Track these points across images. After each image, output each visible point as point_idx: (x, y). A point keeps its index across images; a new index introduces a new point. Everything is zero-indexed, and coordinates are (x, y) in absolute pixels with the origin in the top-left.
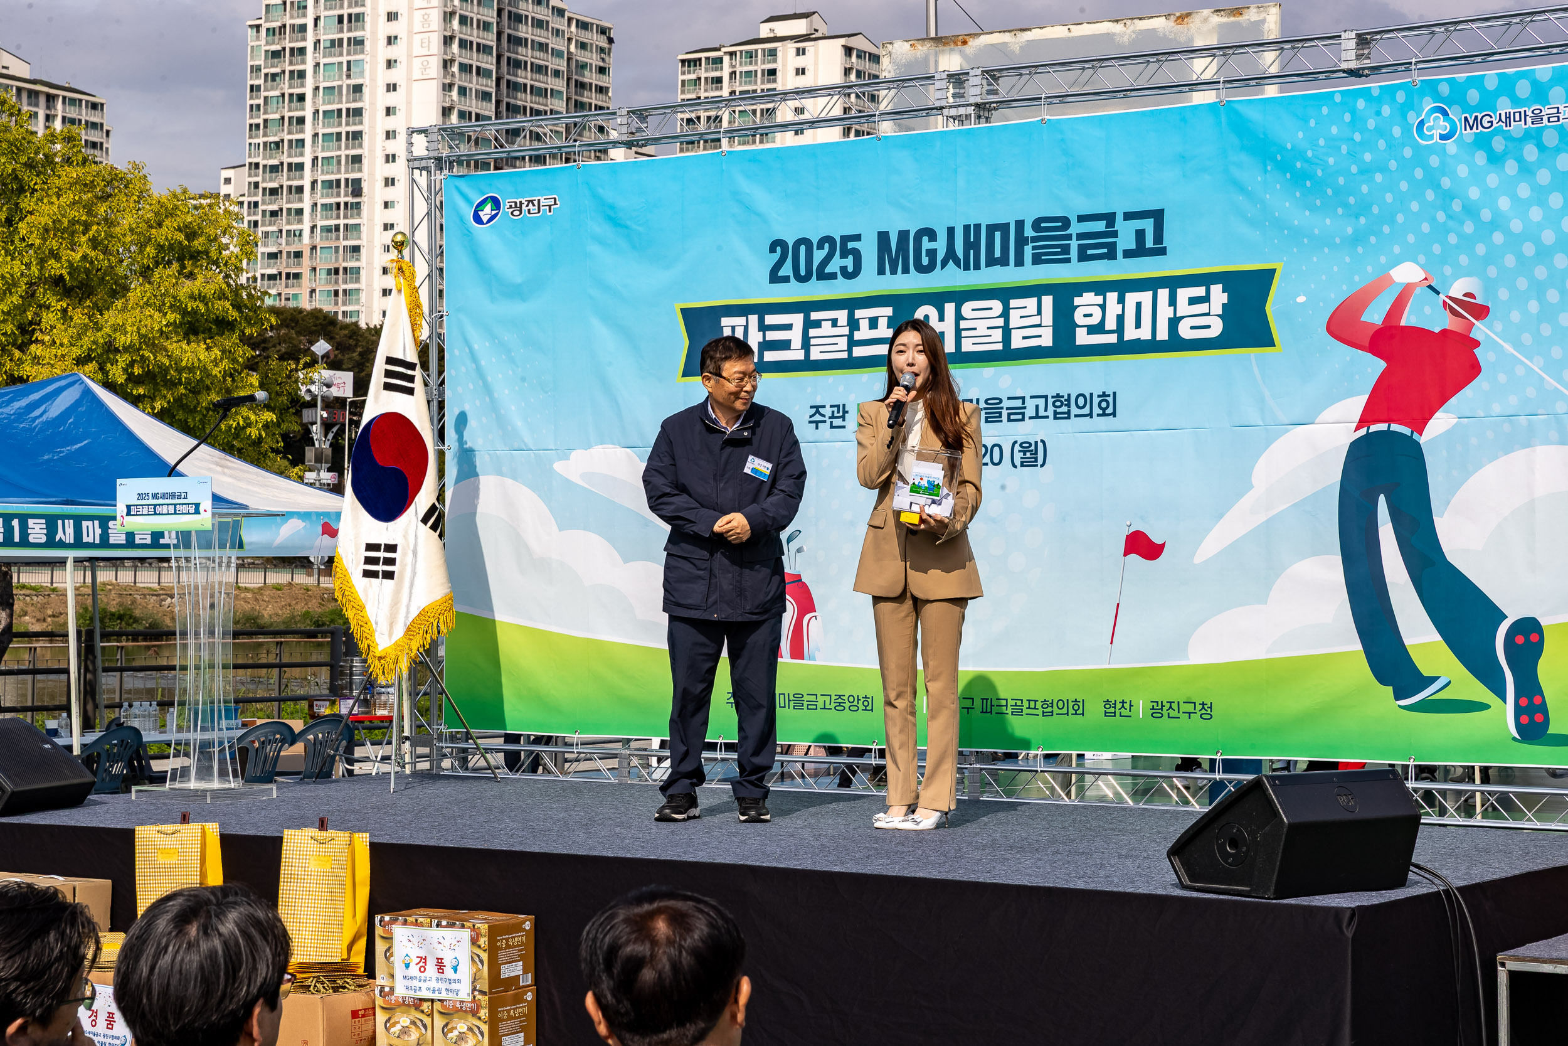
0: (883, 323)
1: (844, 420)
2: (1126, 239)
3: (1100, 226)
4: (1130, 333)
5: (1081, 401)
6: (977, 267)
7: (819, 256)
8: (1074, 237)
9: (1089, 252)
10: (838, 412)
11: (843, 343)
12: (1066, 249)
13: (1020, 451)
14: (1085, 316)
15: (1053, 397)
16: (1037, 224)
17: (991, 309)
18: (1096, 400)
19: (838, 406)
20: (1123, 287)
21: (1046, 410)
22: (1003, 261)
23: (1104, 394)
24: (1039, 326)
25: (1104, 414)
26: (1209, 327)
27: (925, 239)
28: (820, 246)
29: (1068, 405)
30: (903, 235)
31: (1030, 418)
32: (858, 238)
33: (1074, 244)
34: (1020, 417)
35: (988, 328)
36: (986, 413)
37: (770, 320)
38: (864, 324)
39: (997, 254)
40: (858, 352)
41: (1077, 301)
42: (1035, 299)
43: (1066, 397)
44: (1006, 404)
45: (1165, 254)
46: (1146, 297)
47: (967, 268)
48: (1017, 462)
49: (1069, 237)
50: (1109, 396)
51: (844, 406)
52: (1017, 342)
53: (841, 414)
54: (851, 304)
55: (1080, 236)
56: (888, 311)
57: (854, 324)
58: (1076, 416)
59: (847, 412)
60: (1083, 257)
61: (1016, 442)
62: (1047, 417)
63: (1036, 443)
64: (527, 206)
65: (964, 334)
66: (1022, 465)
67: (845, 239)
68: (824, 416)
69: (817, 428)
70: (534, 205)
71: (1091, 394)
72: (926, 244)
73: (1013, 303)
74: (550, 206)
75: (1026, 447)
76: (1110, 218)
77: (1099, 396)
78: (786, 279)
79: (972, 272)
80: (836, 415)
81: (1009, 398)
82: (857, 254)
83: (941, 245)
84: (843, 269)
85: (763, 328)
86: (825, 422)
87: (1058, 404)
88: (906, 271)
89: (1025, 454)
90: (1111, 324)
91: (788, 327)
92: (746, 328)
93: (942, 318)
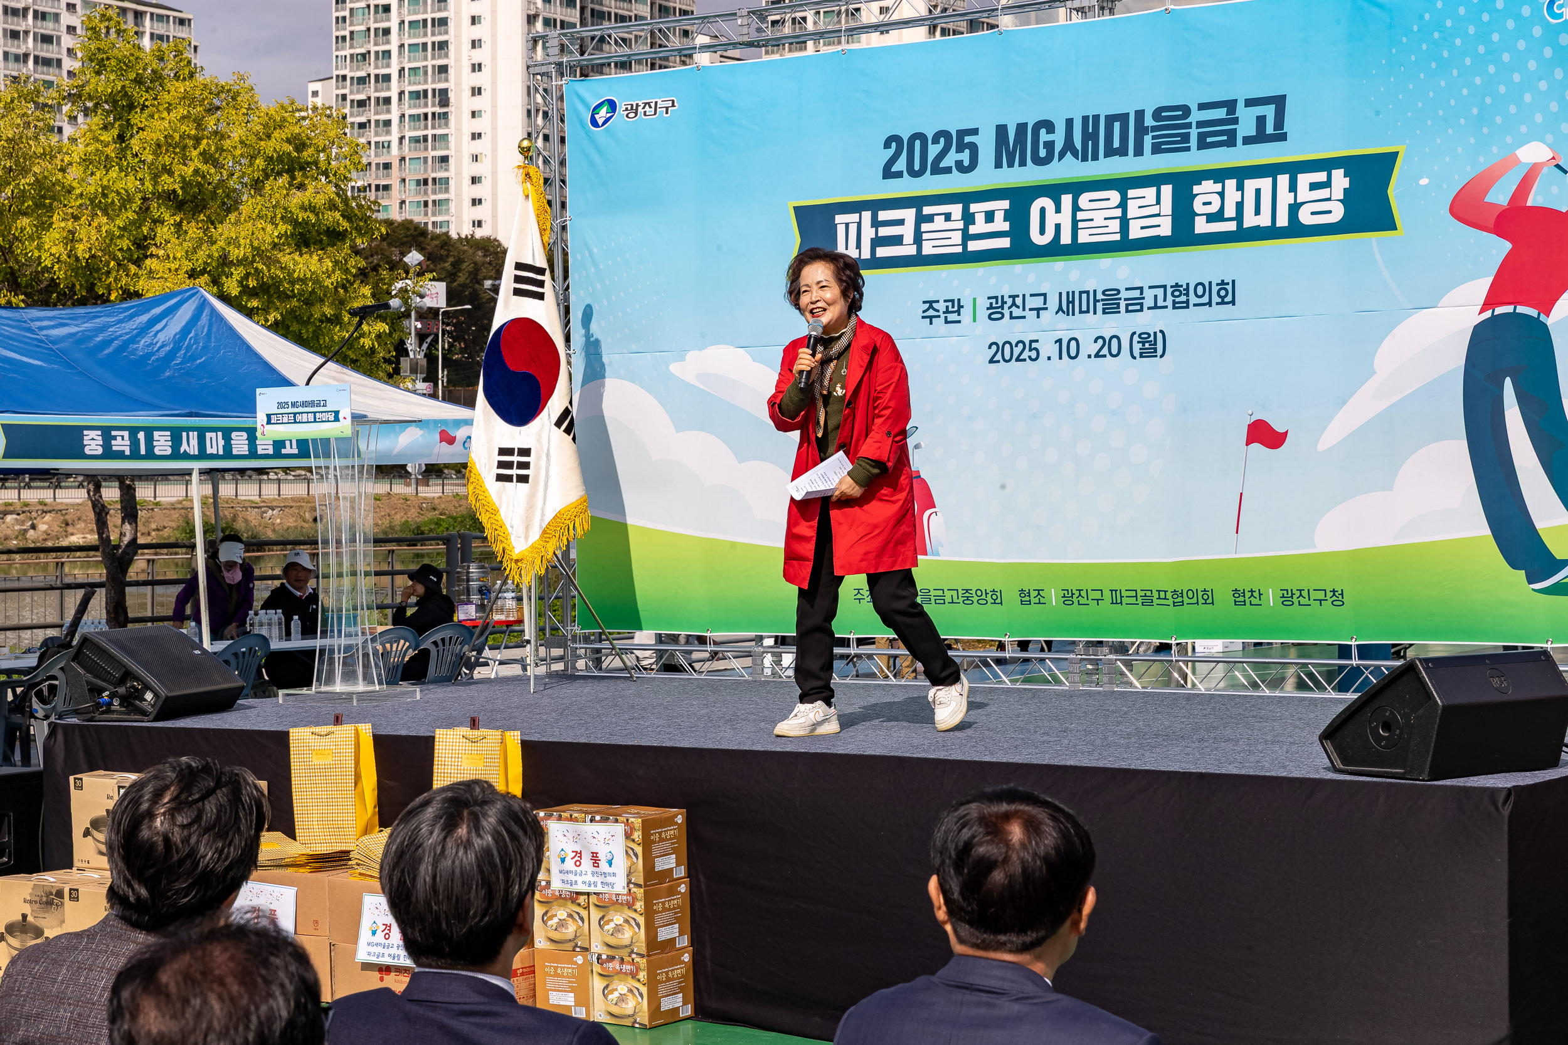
0: (999, 216)
1: (959, 315)
2: (1246, 126)
3: (1221, 113)
4: (1250, 220)
5: (1200, 290)
6: (1095, 157)
7: (934, 150)
8: (1194, 125)
9: (1209, 140)
10: (953, 307)
11: (957, 237)
12: (1186, 138)
13: (1138, 342)
14: (1205, 204)
15: (1172, 287)
16: (1157, 114)
17: (1109, 199)
18: (1215, 289)
19: (952, 301)
20: (1241, 174)
21: (1165, 300)
22: (1122, 152)
23: (1223, 283)
24: (1158, 215)
25: (1223, 303)
26: (1330, 212)
27: (1043, 131)
28: (935, 140)
29: (1187, 295)
30: (1021, 128)
31: (1149, 308)
32: (975, 132)
33: (1194, 132)
34: (1138, 307)
35: (1105, 219)
36: (1103, 305)
37: (883, 215)
38: (980, 218)
39: (1116, 144)
40: (973, 246)
41: (1196, 189)
42: (1154, 189)
43: (1185, 287)
44: (1124, 294)
45: (1285, 139)
46: (1265, 184)
47: (1085, 159)
48: (1136, 353)
49: (1189, 125)
50: (1228, 284)
51: (959, 300)
52: (1135, 232)
53: (956, 308)
54: (966, 199)
55: (1200, 124)
56: (1005, 204)
57: (968, 218)
58: (1195, 305)
59: (962, 307)
60: (1203, 145)
61: (1134, 333)
62: (1166, 307)
63: (1155, 333)
64: (644, 108)
65: (1081, 225)
66: (1141, 356)
67: (962, 133)
68: (938, 311)
69: (931, 323)
70: (650, 107)
71: (1210, 283)
72: (1044, 136)
73: (1131, 193)
74: (667, 108)
75: (1144, 338)
76: (1231, 105)
77: (1218, 284)
78: (899, 175)
79: (1090, 163)
80: (950, 309)
81: (1127, 289)
82: (974, 149)
83: (1059, 138)
84: (959, 165)
85: (876, 224)
86: (939, 316)
87: (1177, 293)
88: (1023, 163)
89: (1144, 345)
90: (1230, 211)
91: (901, 222)
92: (859, 224)
93: (1058, 210)
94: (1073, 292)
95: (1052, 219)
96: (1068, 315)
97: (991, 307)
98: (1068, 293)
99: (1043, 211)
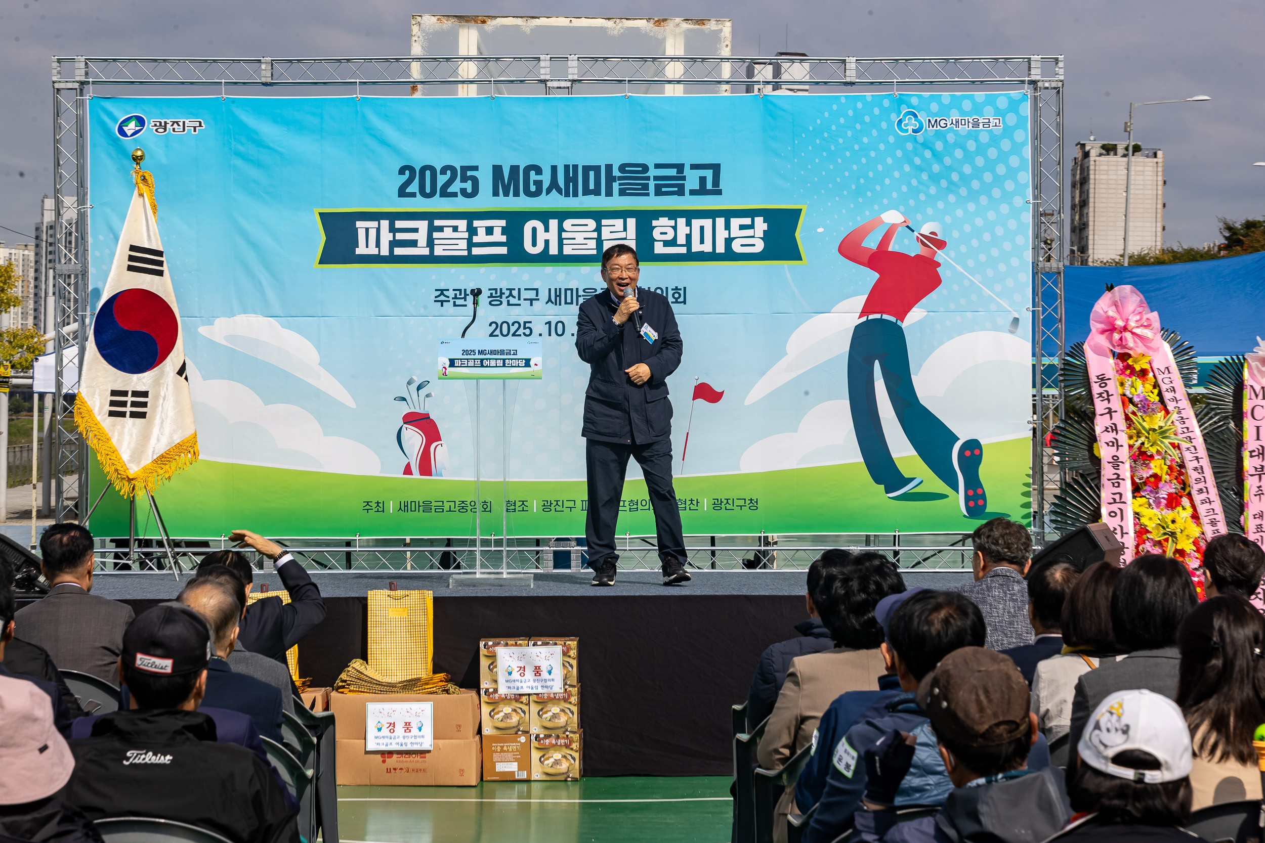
0: (497, 231)
1: (465, 300)
2: (692, 182)
3: (673, 172)
4: (696, 247)
6: (576, 194)
7: (442, 180)
8: (652, 178)
9: (664, 189)
10: (460, 294)
11: (463, 244)
12: (646, 187)
14: (661, 233)
16: (622, 168)
17: (587, 225)
18: (671, 292)
19: (460, 290)
20: (689, 215)
22: (597, 192)
23: (677, 288)
26: (754, 245)
27: (532, 173)
28: (443, 172)
30: (515, 169)
32: (475, 168)
33: (652, 184)
35: (585, 239)
37: (399, 224)
38: (482, 232)
39: (592, 187)
40: (476, 251)
41: (655, 223)
42: (621, 221)
45: (721, 194)
46: (707, 223)
47: (567, 195)
49: (648, 178)
50: (680, 289)
51: (465, 290)
53: (463, 296)
54: (470, 216)
55: (656, 178)
56: (503, 223)
57: (472, 231)
60: (659, 192)
64: (172, 125)
65: (565, 242)
67: (465, 169)
68: (448, 297)
69: (442, 305)
70: (179, 125)
71: (667, 288)
72: (533, 176)
73: (604, 222)
74: (195, 127)
76: (680, 167)
77: (672, 289)
78: (413, 195)
79: (571, 198)
80: (458, 296)
82: (475, 180)
83: (546, 179)
85: (393, 230)
86: (449, 301)
88: (516, 194)
90: (681, 240)
91: (416, 230)
92: (378, 230)
93: (547, 230)
94: (560, 289)
95: (541, 236)
96: (556, 304)
97: (491, 296)
98: (556, 289)
99: (534, 230)
